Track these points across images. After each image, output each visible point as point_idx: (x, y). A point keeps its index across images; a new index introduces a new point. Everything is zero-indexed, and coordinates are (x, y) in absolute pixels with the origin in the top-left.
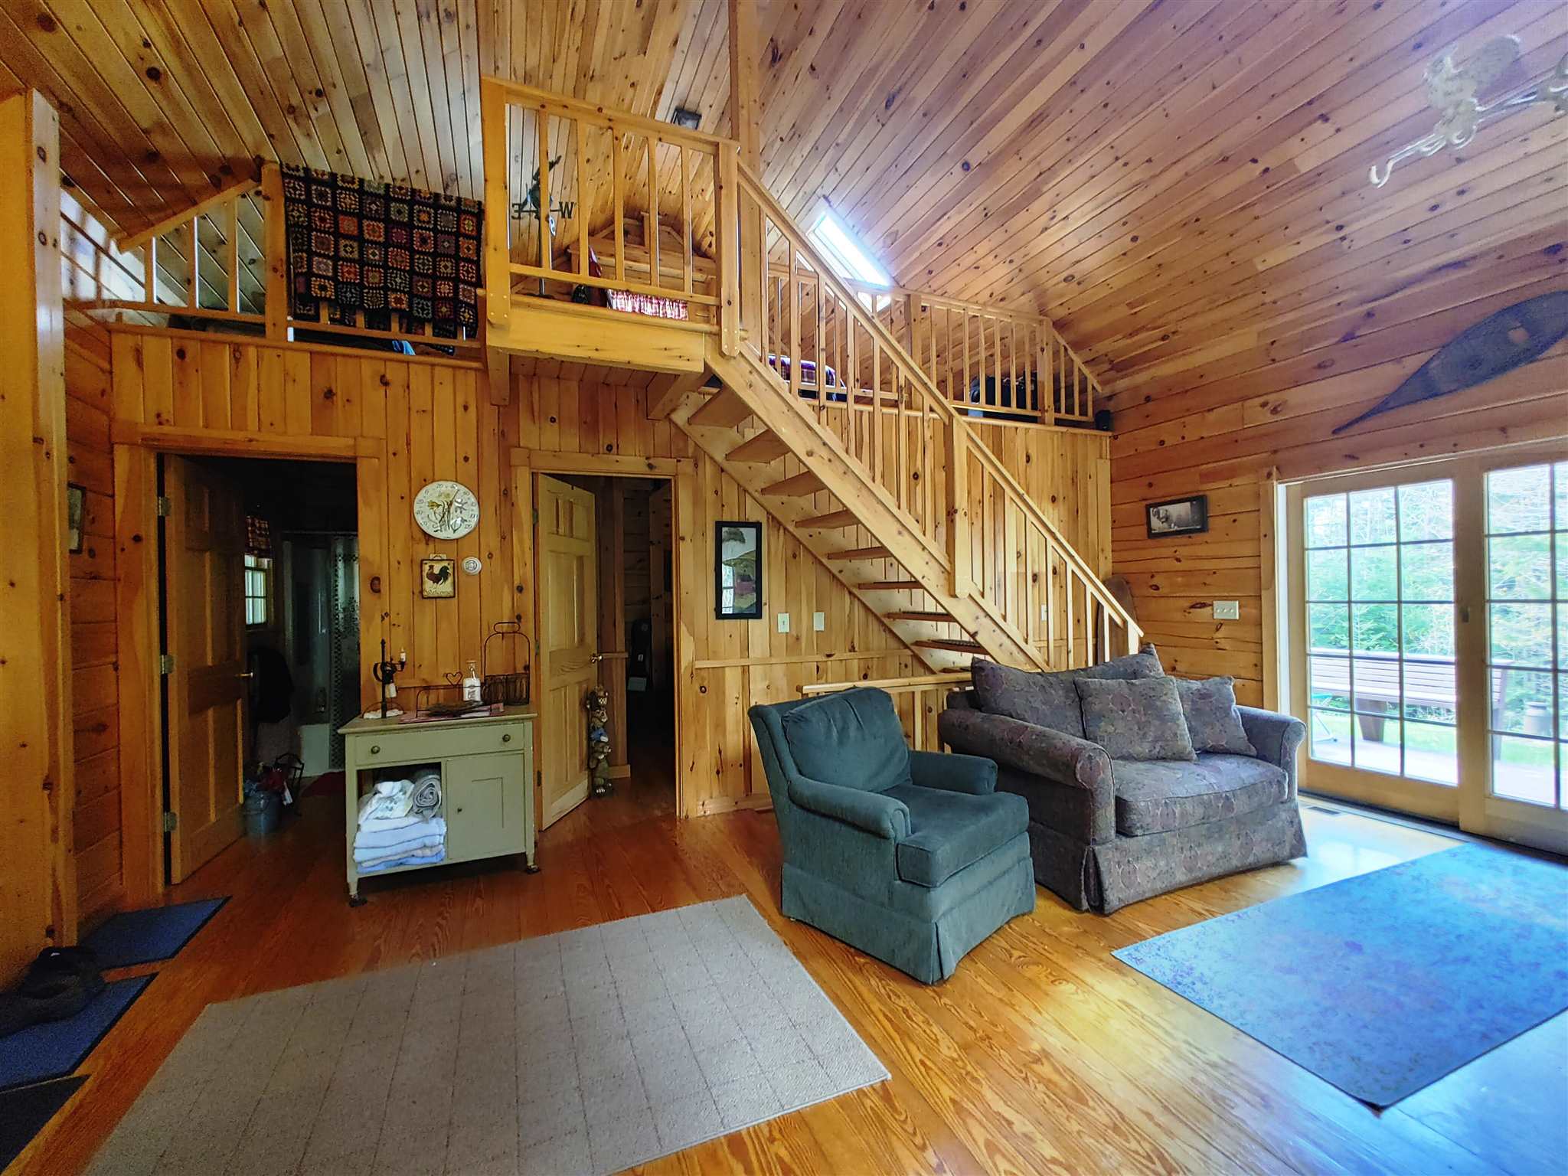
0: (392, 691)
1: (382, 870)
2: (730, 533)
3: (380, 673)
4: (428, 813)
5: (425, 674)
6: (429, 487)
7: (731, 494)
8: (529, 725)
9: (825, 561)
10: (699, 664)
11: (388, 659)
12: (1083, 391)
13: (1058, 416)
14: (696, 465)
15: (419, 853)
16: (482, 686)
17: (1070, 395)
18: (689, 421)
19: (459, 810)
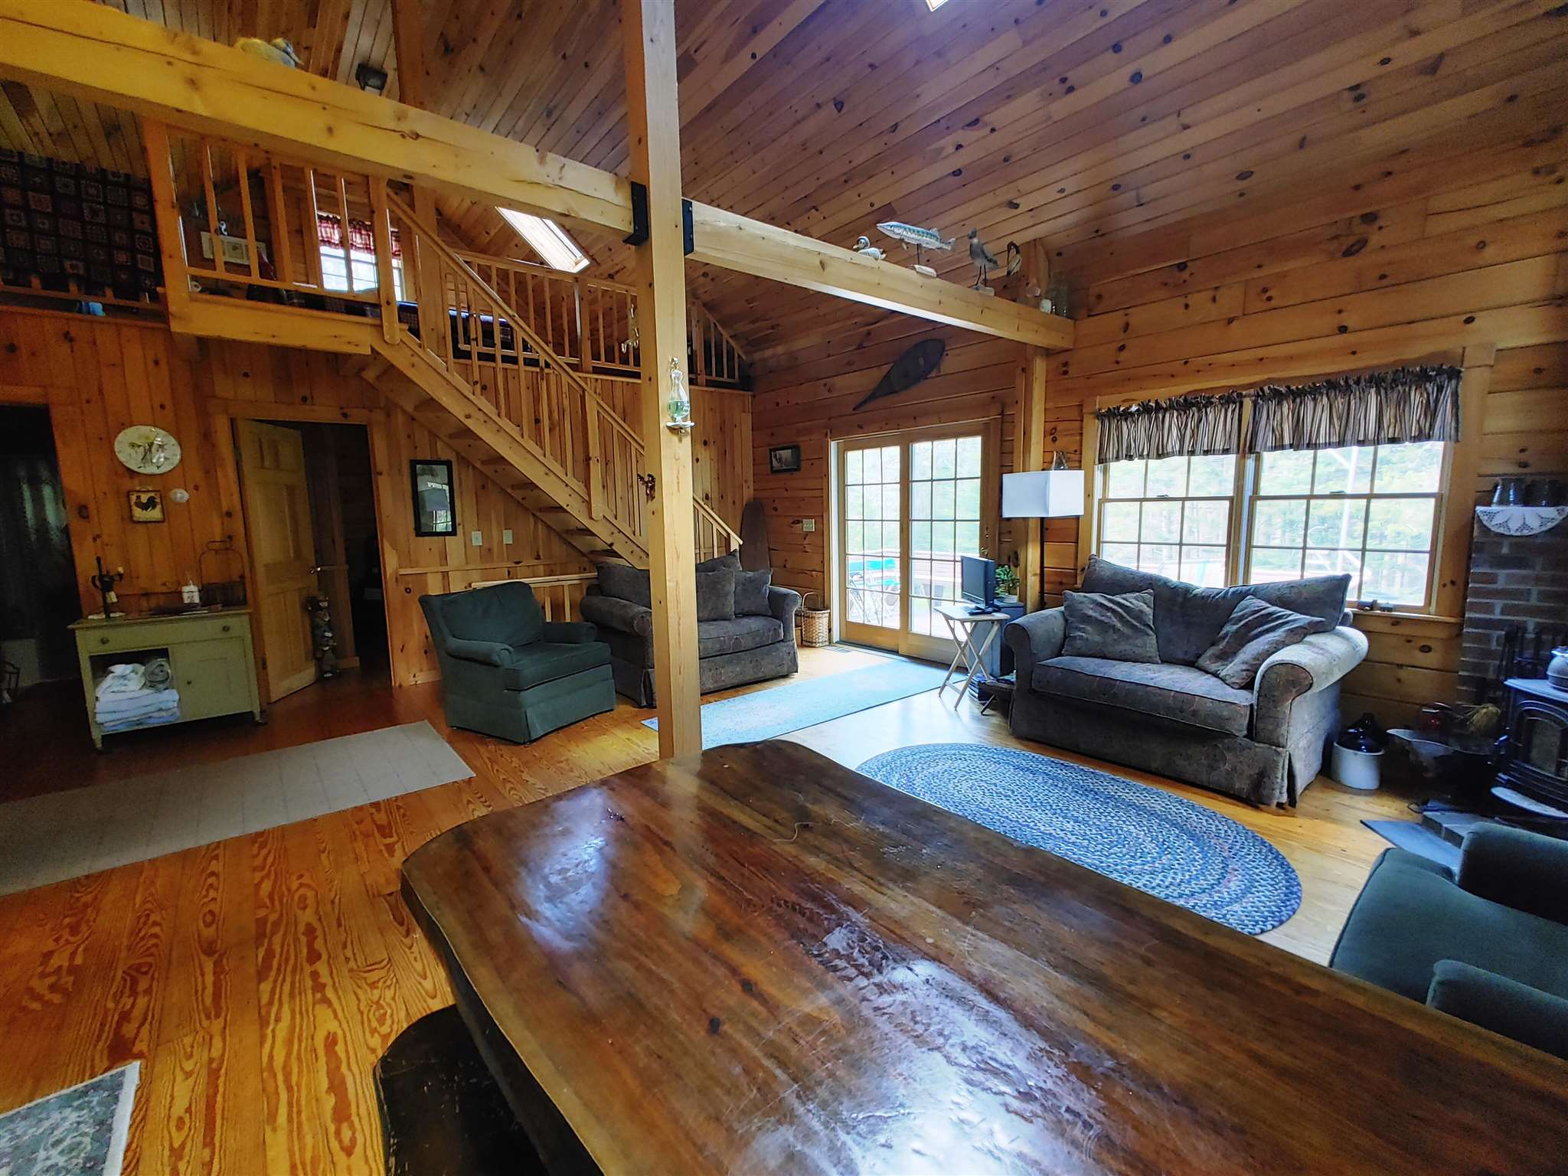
0: (112, 597)
1: (123, 729)
2: (423, 469)
3: (98, 583)
4: (161, 686)
5: (144, 583)
6: (127, 431)
7: (422, 438)
8: (246, 618)
9: (509, 490)
10: (403, 572)
11: (104, 573)
12: (730, 358)
13: (709, 378)
14: (388, 416)
15: (156, 714)
16: (199, 591)
17: (719, 362)
18: (378, 378)
19: (189, 683)
